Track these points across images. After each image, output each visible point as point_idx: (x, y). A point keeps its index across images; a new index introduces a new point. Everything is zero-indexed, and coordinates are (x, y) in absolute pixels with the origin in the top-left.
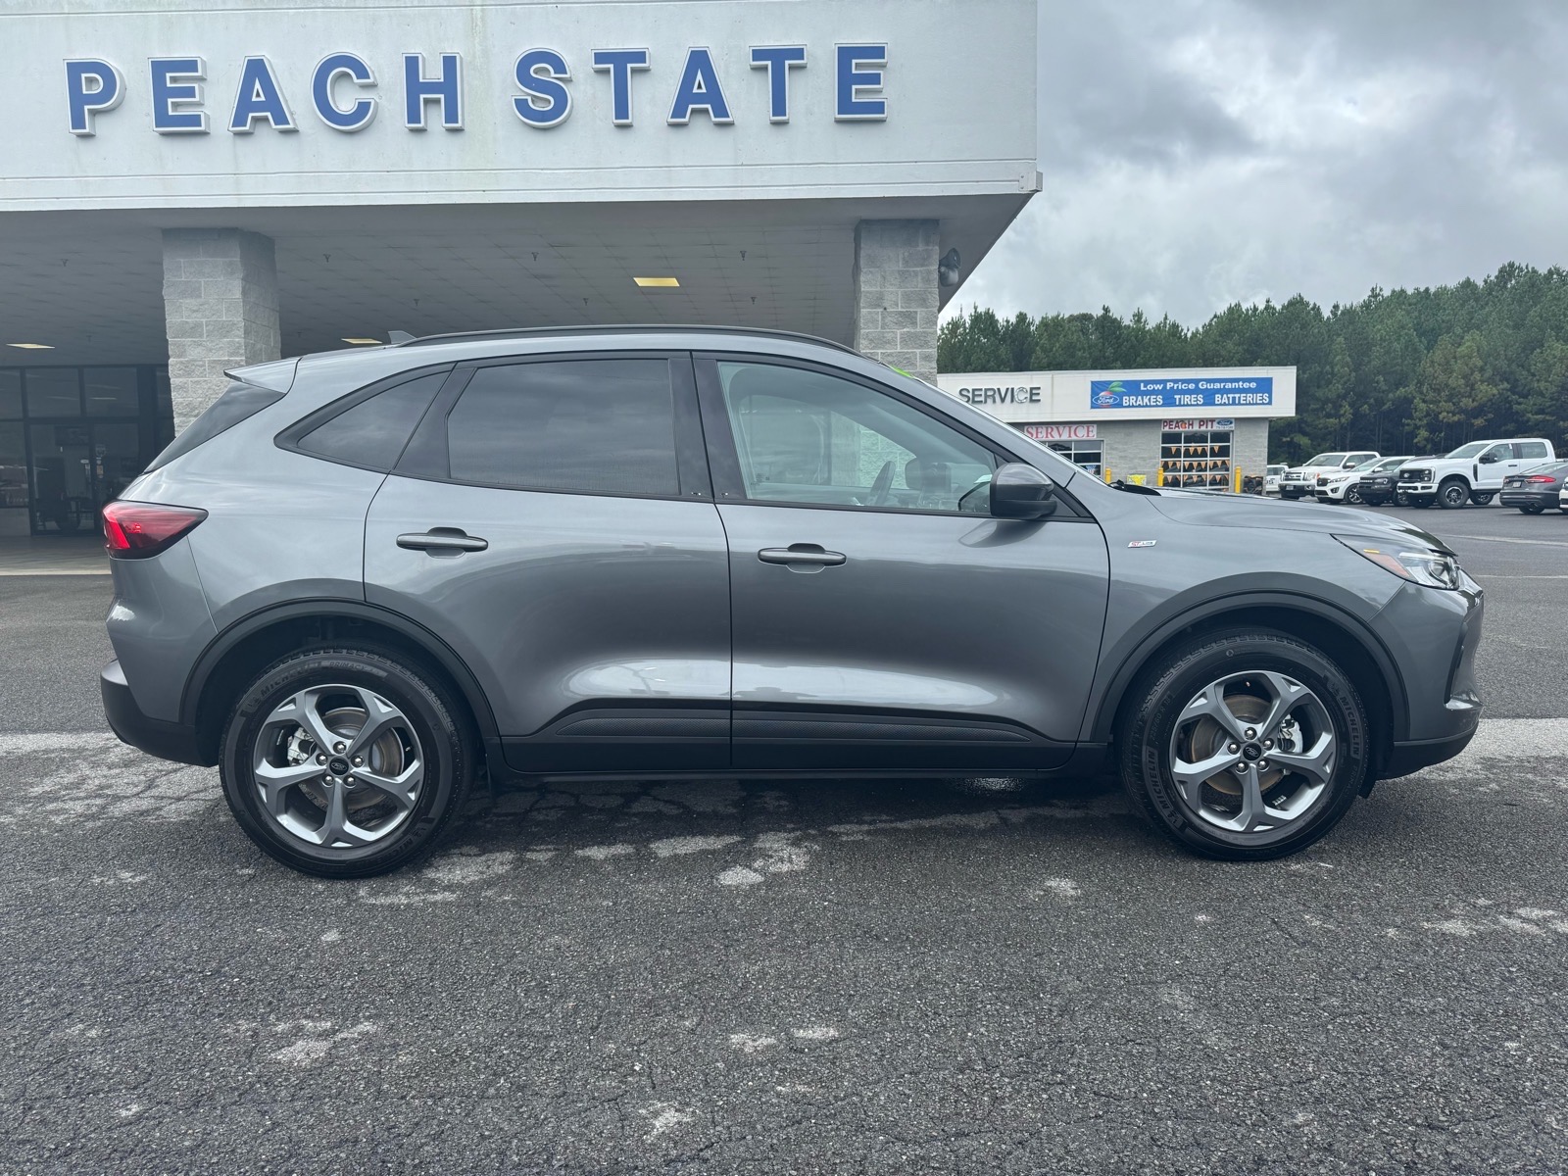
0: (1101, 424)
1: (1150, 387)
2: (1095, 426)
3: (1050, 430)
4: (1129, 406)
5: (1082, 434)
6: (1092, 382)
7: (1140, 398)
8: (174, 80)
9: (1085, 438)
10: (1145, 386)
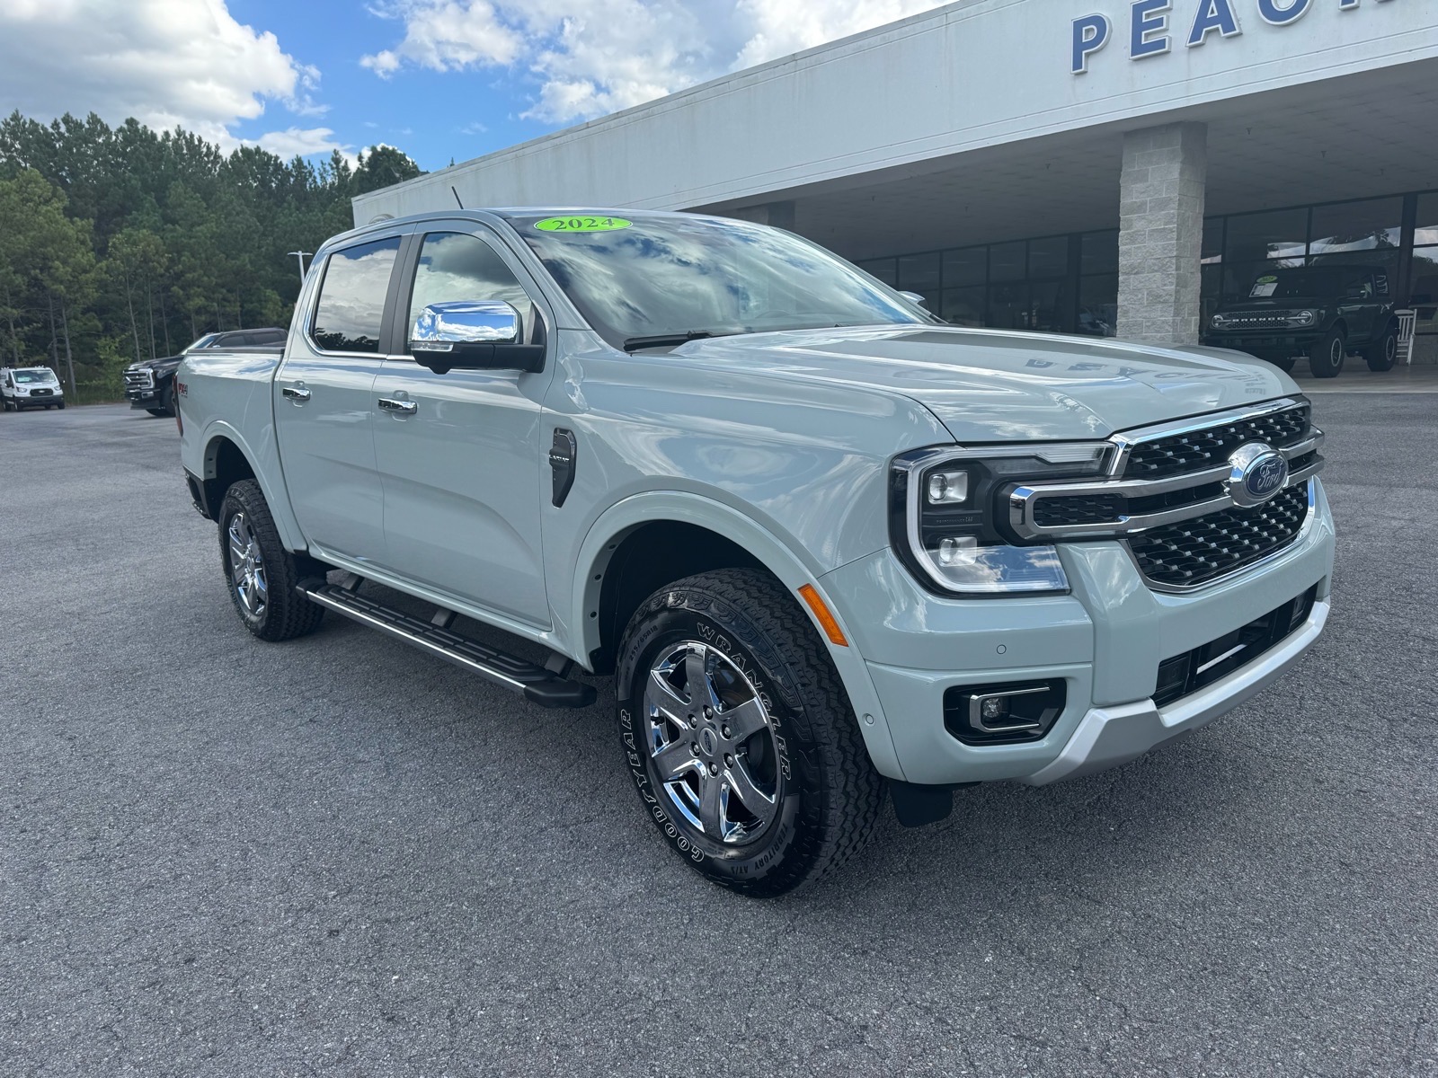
8: (1148, 16)
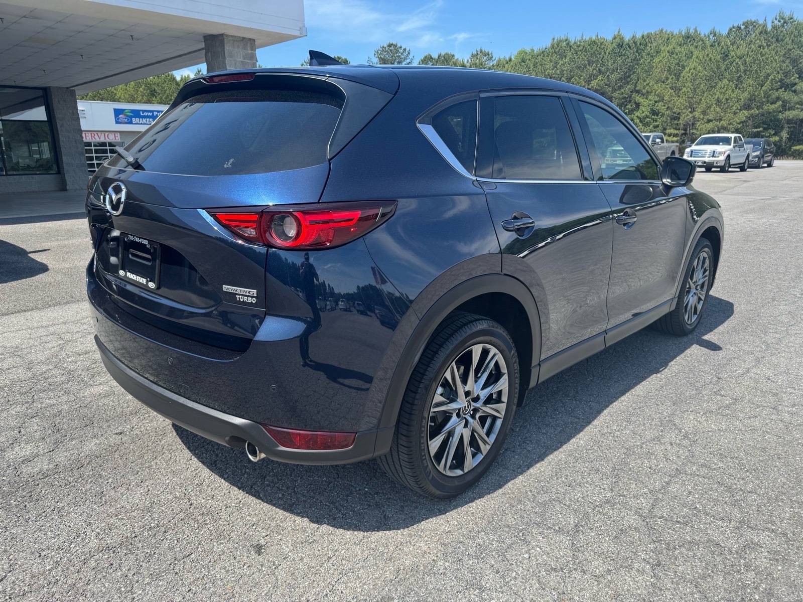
0: (121, 132)
1: (146, 114)
2: (118, 133)
3: (93, 135)
4: (136, 124)
5: (111, 138)
6: (114, 109)
7: (141, 119)
9: (114, 140)
10: (143, 113)
